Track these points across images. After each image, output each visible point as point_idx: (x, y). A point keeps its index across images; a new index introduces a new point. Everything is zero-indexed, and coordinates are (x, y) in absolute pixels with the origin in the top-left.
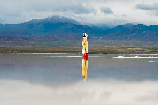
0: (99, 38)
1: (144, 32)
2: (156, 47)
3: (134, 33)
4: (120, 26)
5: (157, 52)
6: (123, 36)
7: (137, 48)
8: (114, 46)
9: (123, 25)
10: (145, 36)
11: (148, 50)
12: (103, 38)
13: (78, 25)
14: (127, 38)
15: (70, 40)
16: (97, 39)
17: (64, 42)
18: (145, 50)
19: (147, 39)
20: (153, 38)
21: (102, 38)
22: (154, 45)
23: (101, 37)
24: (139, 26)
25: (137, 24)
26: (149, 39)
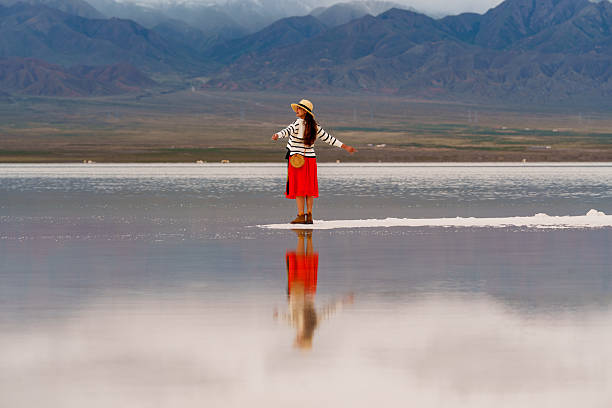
0: (188, 84)
1: (419, 49)
2: (478, 127)
3: (370, 56)
4: (297, 17)
5: (483, 149)
6: (311, 69)
7: (381, 130)
8: (265, 124)
9: (309, 17)
10: (423, 69)
11: (437, 141)
12: (211, 82)
13: (81, 14)
14: (330, 79)
15: (40, 93)
16: (184, 89)
17: (10, 102)
18: (421, 139)
19: (434, 82)
20: (465, 78)
21: (204, 80)
22: (469, 116)
23: (202, 75)
24: (392, 18)
25: (382, 11)
26: (445, 83)
